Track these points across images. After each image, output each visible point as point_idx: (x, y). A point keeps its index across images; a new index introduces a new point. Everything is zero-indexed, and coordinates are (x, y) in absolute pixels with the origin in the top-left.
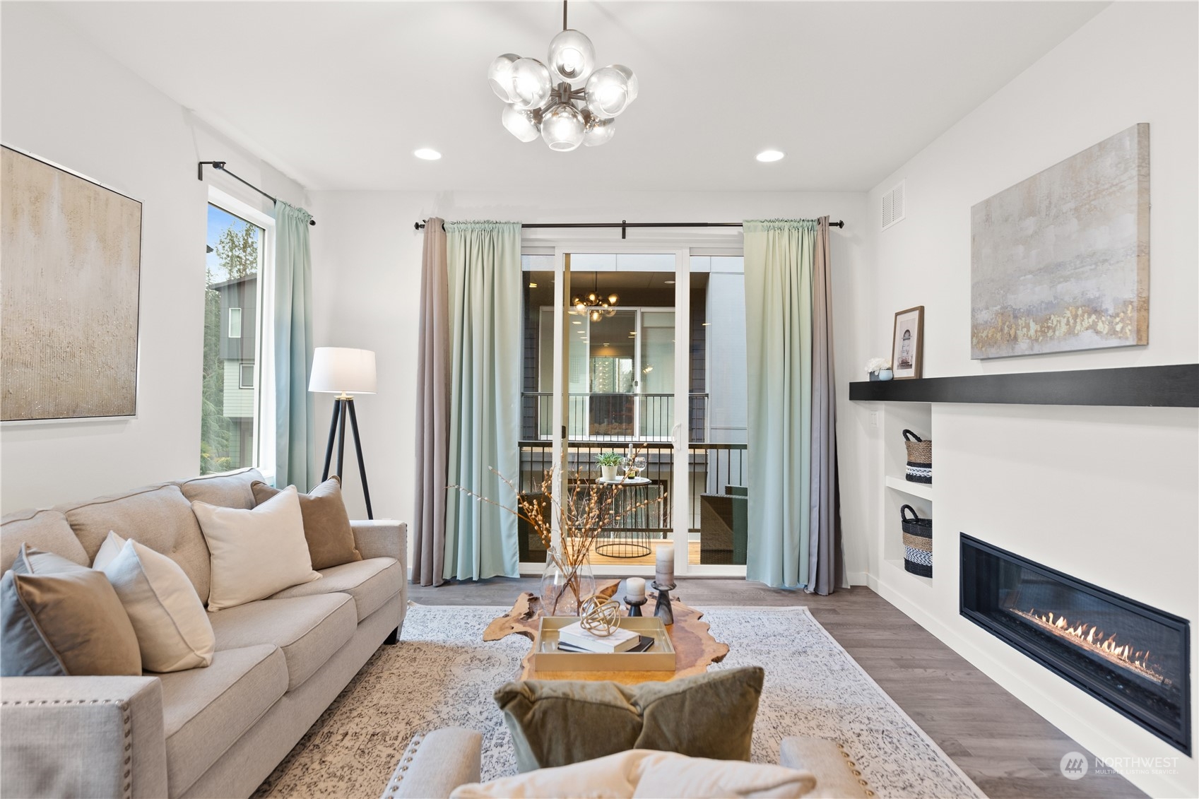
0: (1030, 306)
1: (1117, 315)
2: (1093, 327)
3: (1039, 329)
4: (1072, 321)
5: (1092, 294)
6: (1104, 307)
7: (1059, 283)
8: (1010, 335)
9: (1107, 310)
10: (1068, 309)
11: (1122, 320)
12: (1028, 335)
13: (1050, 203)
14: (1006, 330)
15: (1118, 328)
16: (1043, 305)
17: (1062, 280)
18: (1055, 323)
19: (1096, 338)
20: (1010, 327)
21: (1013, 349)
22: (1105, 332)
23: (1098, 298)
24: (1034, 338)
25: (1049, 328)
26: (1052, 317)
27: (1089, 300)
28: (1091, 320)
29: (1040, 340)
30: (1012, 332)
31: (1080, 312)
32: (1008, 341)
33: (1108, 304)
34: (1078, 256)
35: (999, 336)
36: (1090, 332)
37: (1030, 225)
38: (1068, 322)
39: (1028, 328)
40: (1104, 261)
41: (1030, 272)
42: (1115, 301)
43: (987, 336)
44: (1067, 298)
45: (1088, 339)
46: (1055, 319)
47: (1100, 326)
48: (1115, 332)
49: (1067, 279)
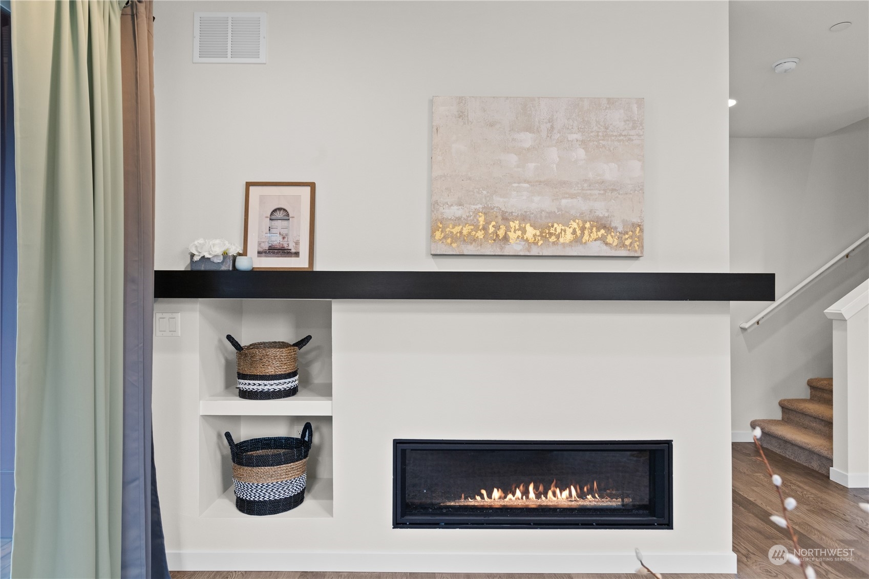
0: (526, 212)
1: (627, 233)
2: (603, 239)
3: (538, 233)
4: (579, 232)
5: (601, 212)
6: (613, 225)
7: (564, 198)
8: (497, 236)
9: (616, 228)
10: (574, 221)
11: (631, 237)
12: (523, 238)
13: (552, 127)
14: (491, 229)
15: (628, 242)
16: (544, 214)
17: (567, 196)
18: (559, 231)
19: (604, 247)
20: (497, 228)
21: (502, 248)
22: (615, 244)
23: (608, 217)
24: (531, 240)
25: (551, 234)
26: (556, 225)
27: (598, 217)
28: (600, 234)
29: (539, 244)
30: (501, 233)
31: (588, 225)
32: (494, 240)
33: (617, 223)
34: (585, 181)
35: (480, 234)
36: (598, 242)
37: (527, 139)
38: (574, 232)
39: (524, 231)
40: (613, 190)
41: (526, 181)
42: (624, 222)
43: (461, 233)
44: (573, 212)
45: (597, 248)
46: (558, 228)
47: (609, 239)
48: (624, 246)
49: (572, 196)
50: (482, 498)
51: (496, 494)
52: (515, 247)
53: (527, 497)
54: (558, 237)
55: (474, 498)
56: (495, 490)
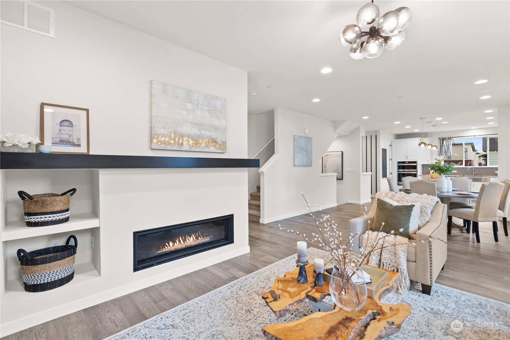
0: (189, 134)
1: (221, 144)
2: (214, 146)
3: (194, 143)
4: (207, 143)
5: (214, 137)
6: (218, 141)
7: (202, 130)
8: (179, 143)
9: (218, 142)
10: (206, 139)
11: (223, 146)
12: (188, 144)
13: (198, 103)
14: (177, 140)
15: (222, 148)
16: (196, 136)
17: (203, 129)
18: (201, 142)
19: (215, 149)
20: (179, 139)
21: (181, 148)
22: (218, 148)
23: (216, 138)
24: (191, 145)
25: (198, 143)
26: (200, 140)
27: (213, 138)
28: (214, 144)
29: (194, 147)
30: (180, 142)
31: (210, 141)
32: (178, 144)
33: (219, 141)
34: (209, 125)
35: (172, 142)
36: (213, 147)
37: (189, 106)
38: (206, 143)
39: (189, 142)
40: (217, 129)
41: (189, 122)
42: (221, 140)
43: (165, 140)
44: (205, 136)
45: (212, 149)
46: (201, 141)
47: (217, 147)
48: (221, 149)
49: (205, 130)
50: (167, 247)
51: (171, 244)
52: (185, 147)
53: (181, 243)
54: (200, 145)
55: (165, 248)
56: (170, 242)
